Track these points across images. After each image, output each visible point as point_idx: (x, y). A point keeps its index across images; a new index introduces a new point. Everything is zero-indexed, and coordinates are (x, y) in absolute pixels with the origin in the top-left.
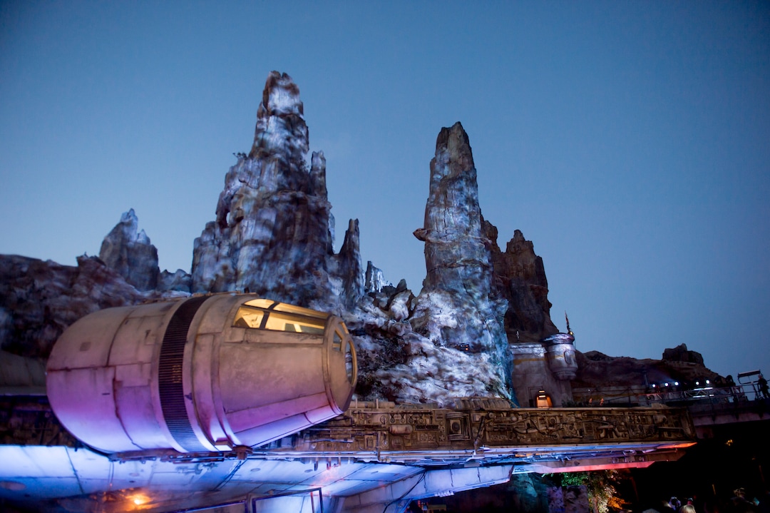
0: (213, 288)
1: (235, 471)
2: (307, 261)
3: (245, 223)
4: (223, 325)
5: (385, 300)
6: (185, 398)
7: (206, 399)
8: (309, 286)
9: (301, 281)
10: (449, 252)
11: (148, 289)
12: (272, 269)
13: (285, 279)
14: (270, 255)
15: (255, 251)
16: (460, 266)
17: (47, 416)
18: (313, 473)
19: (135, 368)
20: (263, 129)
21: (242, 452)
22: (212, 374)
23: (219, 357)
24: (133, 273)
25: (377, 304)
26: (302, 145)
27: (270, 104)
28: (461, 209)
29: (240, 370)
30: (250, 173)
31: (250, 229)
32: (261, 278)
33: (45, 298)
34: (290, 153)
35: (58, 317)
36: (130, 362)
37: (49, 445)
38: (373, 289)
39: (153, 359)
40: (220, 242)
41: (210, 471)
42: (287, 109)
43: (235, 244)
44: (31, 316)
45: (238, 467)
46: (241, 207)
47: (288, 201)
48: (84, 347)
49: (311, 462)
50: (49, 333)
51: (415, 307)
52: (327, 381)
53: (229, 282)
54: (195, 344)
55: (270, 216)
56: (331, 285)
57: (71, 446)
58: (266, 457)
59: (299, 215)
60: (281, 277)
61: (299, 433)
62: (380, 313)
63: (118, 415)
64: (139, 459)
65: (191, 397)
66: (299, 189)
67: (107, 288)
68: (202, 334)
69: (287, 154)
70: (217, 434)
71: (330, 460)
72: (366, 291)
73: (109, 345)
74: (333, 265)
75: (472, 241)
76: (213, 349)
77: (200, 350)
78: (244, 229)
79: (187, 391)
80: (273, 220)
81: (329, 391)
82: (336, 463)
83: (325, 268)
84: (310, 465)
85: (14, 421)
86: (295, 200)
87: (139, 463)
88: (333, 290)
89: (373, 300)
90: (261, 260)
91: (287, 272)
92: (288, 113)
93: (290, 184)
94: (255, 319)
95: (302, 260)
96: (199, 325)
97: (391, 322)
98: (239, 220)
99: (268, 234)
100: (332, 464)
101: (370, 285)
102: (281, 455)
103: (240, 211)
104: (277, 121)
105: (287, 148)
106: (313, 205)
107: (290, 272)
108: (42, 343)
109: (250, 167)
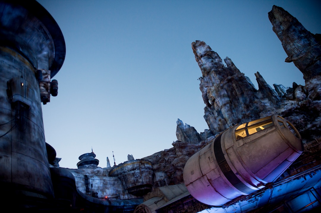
0: (220, 130)
1: (271, 194)
2: (248, 100)
3: (217, 100)
4: (233, 142)
5: (291, 95)
6: (236, 175)
7: (244, 172)
8: (255, 108)
9: (251, 109)
10: (307, 58)
11: (199, 142)
12: (237, 110)
13: (244, 112)
14: (233, 106)
15: (227, 108)
16: (316, 61)
17: (194, 201)
18: (305, 182)
19: (212, 172)
20: (202, 64)
21: (269, 186)
22: (240, 162)
23: (239, 154)
24: (191, 139)
25: (289, 99)
26: (218, 60)
27: (198, 54)
28: (300, 38)
29: (250, 155)
30: (207, 82)
31: (220, 101)
32: (235, 116)
33: (171, 162)
34: (216, 66)
35: (178, 166)
36: (209, 171)
37: (201, 211)
38: (283, 94)
39: (216, 167)
40: (213, 112)
41: (261, 198)
42: (205, 52)
43: (218, 110)
44: (170, 170)
45: (272, 192)
46: (212, 96)
47: (226, 83)
48: (192, 173)
49: (302, 178)
50: (179, 173)
51: (307, 90)
52: (288, 143)
53: (224, 124)
54: (227, 154)
55: (224, 92)
56: (264, 103)
57: (208, 208)
58: (281, 183)
59: (234, 85)
60: (242, 111)
61: (289, 168)
62: (293, 102)
63: (217, 191)
64: (233, 204)
65: (238, 173)
66: (228, 76)
67: (187, 149)
68: (228, 149)
69: (215, 66)
70: (256, 183)
71: (310, 173)
72: (280, 97)
73: (200, 168)
74: (260, 95)
75: (315, 47)
76: (235, 153)
77: (231, 155)
78: (218, 103)
79: (235, 172)
80: (226, 93)
81: (291, 146)
82: (313, 173)
83: (257, 98)
84: (302, 179)
85: (186, 207)
86: (230, 81)
87: (234, 205)
88: (266, 104)
89: (286, 98)
90: (231, 110)
91: (243, 108)
92: (206, 53)
93: (223, 76)
94: (243, 133)
95: (246, 100)
96: (224, 146)
97: (300, 103)
98: (214, 101)
99: (227, 99)
100: (312, 175)
101: (280, 93)
102: (287, 180)
103: (212, 97)
104: (204, 58)
105: (214, 65)
106: (237, 78)
107: (244, 108)
108: (178, 177)
109: (206, 80)
